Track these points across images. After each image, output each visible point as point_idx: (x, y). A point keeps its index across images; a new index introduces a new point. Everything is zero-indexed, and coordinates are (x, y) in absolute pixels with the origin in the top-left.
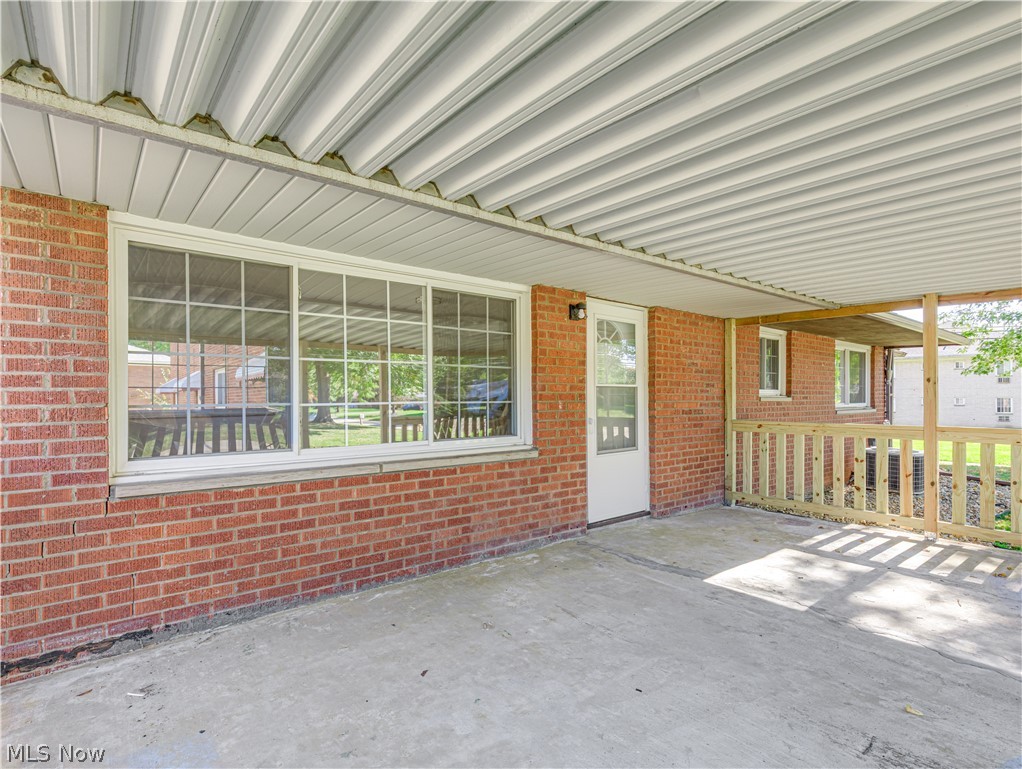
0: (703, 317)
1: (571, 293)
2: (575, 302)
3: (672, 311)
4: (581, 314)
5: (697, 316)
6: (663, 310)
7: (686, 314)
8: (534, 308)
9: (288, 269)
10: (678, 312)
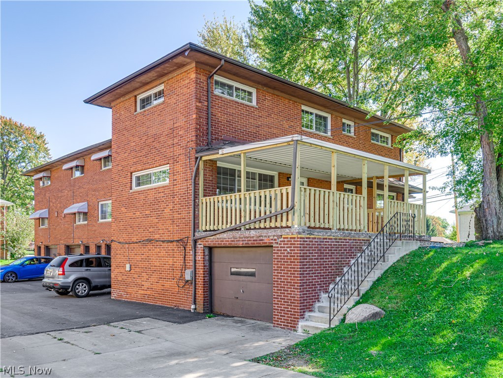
0: (324, 181)
1: (287, 174)
2: (289, 176)
3: (314, 179)
4: (290, 179)
5: (322, 180)
6: (312, 179)
7: (319, 180)
8: (279, 178)
9: (235, 170)
10: (316, 179)
